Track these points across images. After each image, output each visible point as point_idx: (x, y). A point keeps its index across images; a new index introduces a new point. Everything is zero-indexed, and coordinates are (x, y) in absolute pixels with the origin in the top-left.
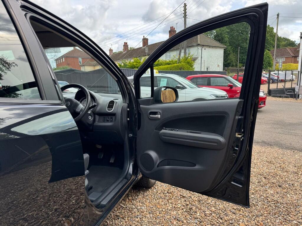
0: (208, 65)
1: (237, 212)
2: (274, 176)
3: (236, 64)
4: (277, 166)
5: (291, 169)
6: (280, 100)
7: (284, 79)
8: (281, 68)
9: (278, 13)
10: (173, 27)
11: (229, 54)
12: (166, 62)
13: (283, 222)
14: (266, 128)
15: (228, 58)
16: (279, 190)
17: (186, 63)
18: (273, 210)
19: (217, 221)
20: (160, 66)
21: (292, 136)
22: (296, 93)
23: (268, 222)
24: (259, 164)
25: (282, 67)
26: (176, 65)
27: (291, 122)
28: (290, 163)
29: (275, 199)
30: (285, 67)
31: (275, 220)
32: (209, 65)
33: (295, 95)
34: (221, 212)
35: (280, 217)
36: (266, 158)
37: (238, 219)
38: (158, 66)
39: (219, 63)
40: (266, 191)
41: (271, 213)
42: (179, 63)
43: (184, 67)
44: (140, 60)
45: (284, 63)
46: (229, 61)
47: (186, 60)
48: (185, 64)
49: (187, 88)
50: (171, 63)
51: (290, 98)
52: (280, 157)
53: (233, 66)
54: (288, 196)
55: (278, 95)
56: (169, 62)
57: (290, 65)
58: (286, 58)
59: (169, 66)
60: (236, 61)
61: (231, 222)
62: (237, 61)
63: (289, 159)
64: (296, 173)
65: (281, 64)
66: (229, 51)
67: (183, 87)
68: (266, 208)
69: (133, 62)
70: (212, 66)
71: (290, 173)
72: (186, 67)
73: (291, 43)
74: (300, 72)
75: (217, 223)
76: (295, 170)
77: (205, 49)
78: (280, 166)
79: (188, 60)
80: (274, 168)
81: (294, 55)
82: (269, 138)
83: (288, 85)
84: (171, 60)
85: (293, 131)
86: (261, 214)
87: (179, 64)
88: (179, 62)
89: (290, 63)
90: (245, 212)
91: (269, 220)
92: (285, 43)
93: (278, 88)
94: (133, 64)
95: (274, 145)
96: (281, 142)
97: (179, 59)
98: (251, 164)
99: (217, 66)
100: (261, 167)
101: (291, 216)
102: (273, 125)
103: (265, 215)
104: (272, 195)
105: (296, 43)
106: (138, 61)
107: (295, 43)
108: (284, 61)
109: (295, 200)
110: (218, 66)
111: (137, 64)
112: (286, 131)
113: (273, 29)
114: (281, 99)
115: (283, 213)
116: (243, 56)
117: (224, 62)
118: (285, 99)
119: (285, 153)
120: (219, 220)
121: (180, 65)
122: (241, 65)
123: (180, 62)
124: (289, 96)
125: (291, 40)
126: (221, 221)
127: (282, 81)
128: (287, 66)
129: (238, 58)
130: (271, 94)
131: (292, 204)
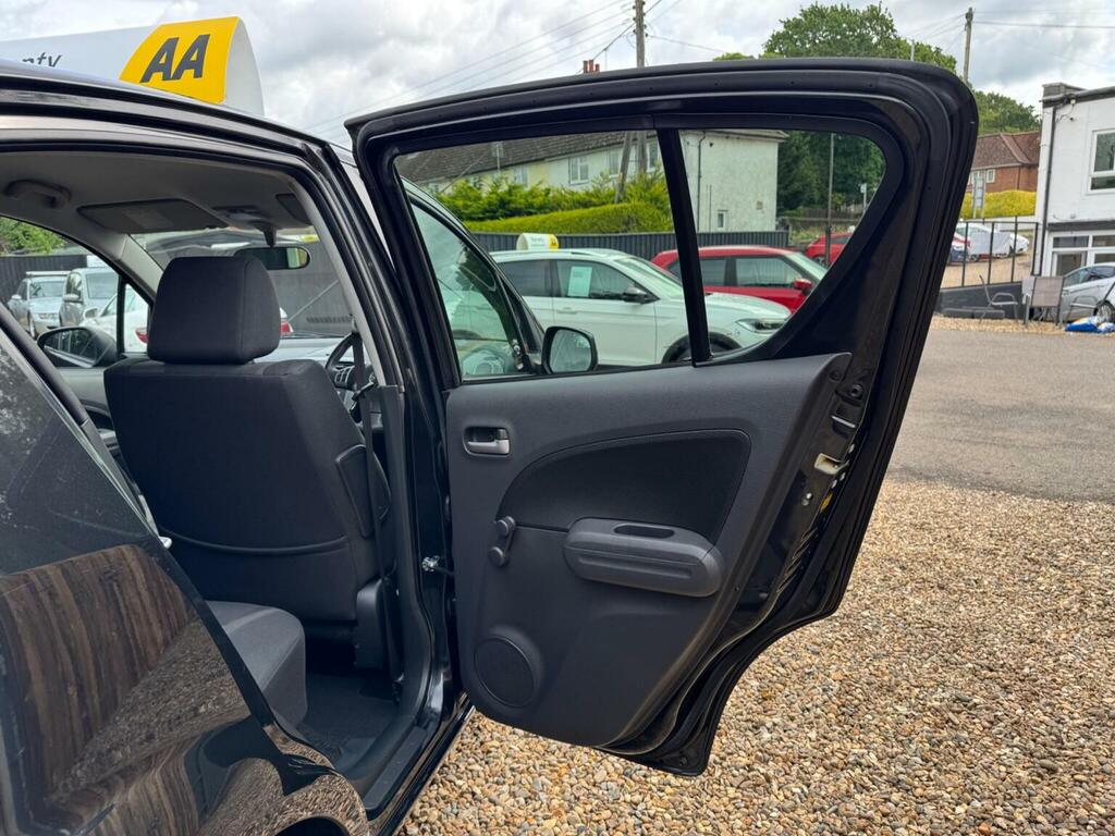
0: (721, 205)
1: (825, 650)
2: (929, 561)
3: (822, 197)
4: (939, 537)
5: (980, 541)
6: (972, 327)
7: (987, 252)
8: (982, 207)
9: (971, 9)
10: (592, 62)
11: (796, 159)
12: (576, 197)
13: (942, 667)
14: (917, 424)
15: (794, 172)
16: (938, 596)
17: (645, 199)
18: (917, 642)
19: (774, 672)
20: (555, 214)
21: (994, 448)
22: (1024, 302)
23: (902, 669)
24: (887, 532)
25: (985, 205)
26: (610, 207)
27: (997, 403)
28: (977, 527)
29: (924, 617)
30: (994, 205)
31: (920, 664)
32: (725, 203)
33: (1022, 308)
34: (781, 651)
35: (934, 658)
36: (911, 517)
37: (826, 663)
38: (545, 213)
39: (763, 195)
40: (903, 599)
41: (912, 650)
42: (620, 201)
43: (641, 214)
44: (479, 189)
45: (990, 188)
46: (796, 186)
47: (645, 191)
48: (642, 203)
49: (658, 299)
50: (594, 200)
51: (1005, 321)
52: (951, 513)
53: (811, 202)
54: (962, 608)
55: (964, 310)
56: (587, 198)
57: (1013, 197)
58: (999, 171)
59: (585, 212)
60: (823, 186)
61: (807, 670)
62: (828, 186)
63: (977, 516)
64: (990, 552)
65: (979, 193)
66: (798, 148)
67: (646, 296)
68: (899, 638)
69: (455, 198)
70: (737, 206)
71: (974, 552)
72: (647, 216)
73: (1018, 115)
74: (1041, 227)
75: (773, 675)
76: (990, 544)
77: (711, 145)
78: (949, 536)
79: (652, 190)
80: (931, 542)
81: (1027, 162)
82: (924, 457)
83: (1001, 273)
84: (591, 190)
85: (1000, 434)
86: (885, 653)
87: (620, 205)
88: (622, 197)
89: (1013, 188)
90: (845, 651)
91: (904, 665)
92: (995, 115)
93: (965, 284)
94: (456, 206)
95: (939, 477)
96: (959, 467)
97: (622, 185)
98: (866, 534)
99: (754, 205)
100: (894, 539)
101: (963, 653)
102: (939, 415)
103: (897, 654)
104: (918, 608)
105: (1034, 114)
106: (471, 194)
107: (1030, 115)
108: (993, 181)
109: (978, 618)
110: (760, 205)
111: (469, 203)
112: (980, 432)
113: (955, 62)
114: (973, 325)
115: (944, 649)
116: (846, 166)
117: (779, 189)
118: (988, 324)
119: (969, 500)
120: (777, 668)
121: (626, 208)
122: (840, 198)
123: (625, 198)
124: (1002, 312)
125: (1018, 103)
126: (782, 670)
127: (980, 258)
128: (1002, 202)
129: (828, 174)
130: (942, 305)
131: (969, 627)
